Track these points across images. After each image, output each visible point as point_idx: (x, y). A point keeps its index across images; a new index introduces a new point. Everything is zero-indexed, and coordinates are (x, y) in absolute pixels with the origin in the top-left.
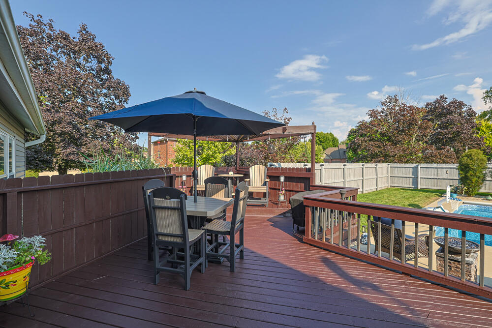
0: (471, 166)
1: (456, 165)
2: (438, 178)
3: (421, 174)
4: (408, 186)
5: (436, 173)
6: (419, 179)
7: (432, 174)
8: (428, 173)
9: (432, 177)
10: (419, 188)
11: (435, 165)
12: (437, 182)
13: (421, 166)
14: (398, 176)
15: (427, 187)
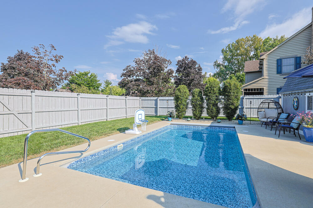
0: (179, 97)
4: (152, 114)
6: (158, 109)
10: (158, 115)
13: (160, 99)
14: (146, 106)
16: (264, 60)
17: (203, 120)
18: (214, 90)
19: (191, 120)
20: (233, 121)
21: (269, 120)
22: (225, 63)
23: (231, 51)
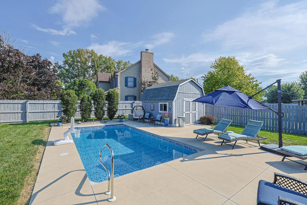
0: (70, 101)
1: (58, 102)
2: (44, 111)
3: (29, 109)
4: (17, 121)
5: (42, 108)
6: (28, 114)
7: (39, 108)
8: (36, 108)
9: (39, 111)
10: (28, 122)
11: (41, 102)
12: (43, 114)
13: (30, 102)
14: (5, 112)
15: (35, 120)
16: (118, 76)
17: (93, 122)
18: (102, 97)
19: (82, 122)
20: (113, 120)
21: (141, 117)
22: (66, 66)
23: (72, 57)
